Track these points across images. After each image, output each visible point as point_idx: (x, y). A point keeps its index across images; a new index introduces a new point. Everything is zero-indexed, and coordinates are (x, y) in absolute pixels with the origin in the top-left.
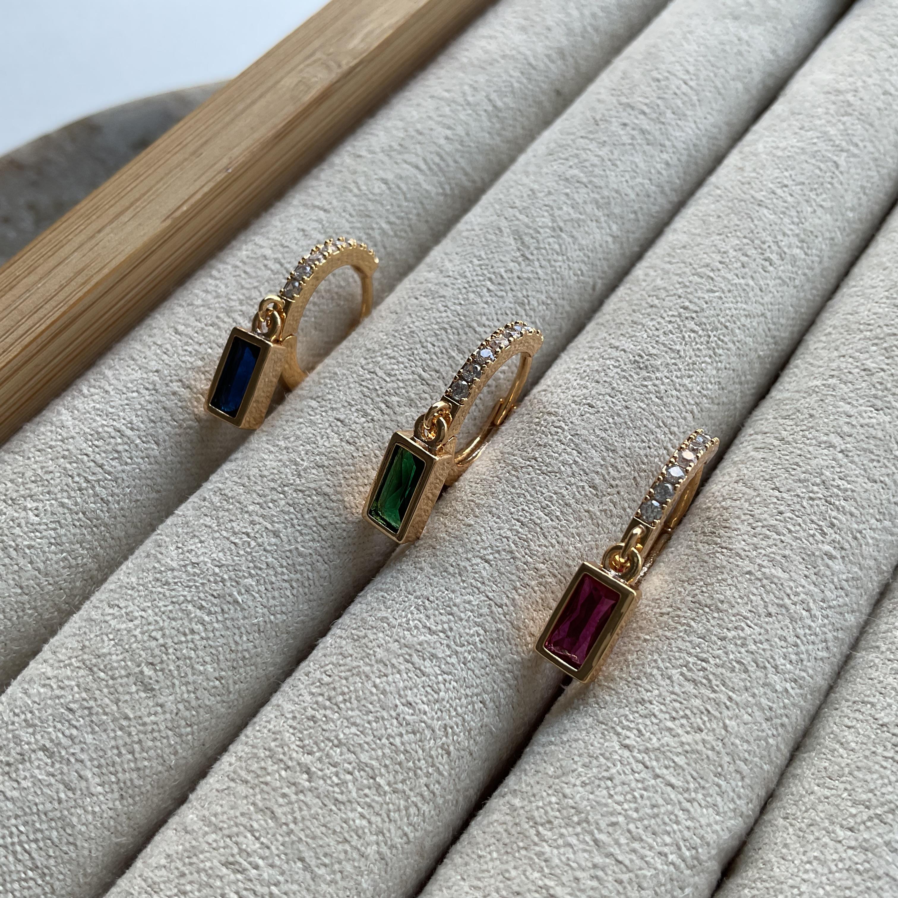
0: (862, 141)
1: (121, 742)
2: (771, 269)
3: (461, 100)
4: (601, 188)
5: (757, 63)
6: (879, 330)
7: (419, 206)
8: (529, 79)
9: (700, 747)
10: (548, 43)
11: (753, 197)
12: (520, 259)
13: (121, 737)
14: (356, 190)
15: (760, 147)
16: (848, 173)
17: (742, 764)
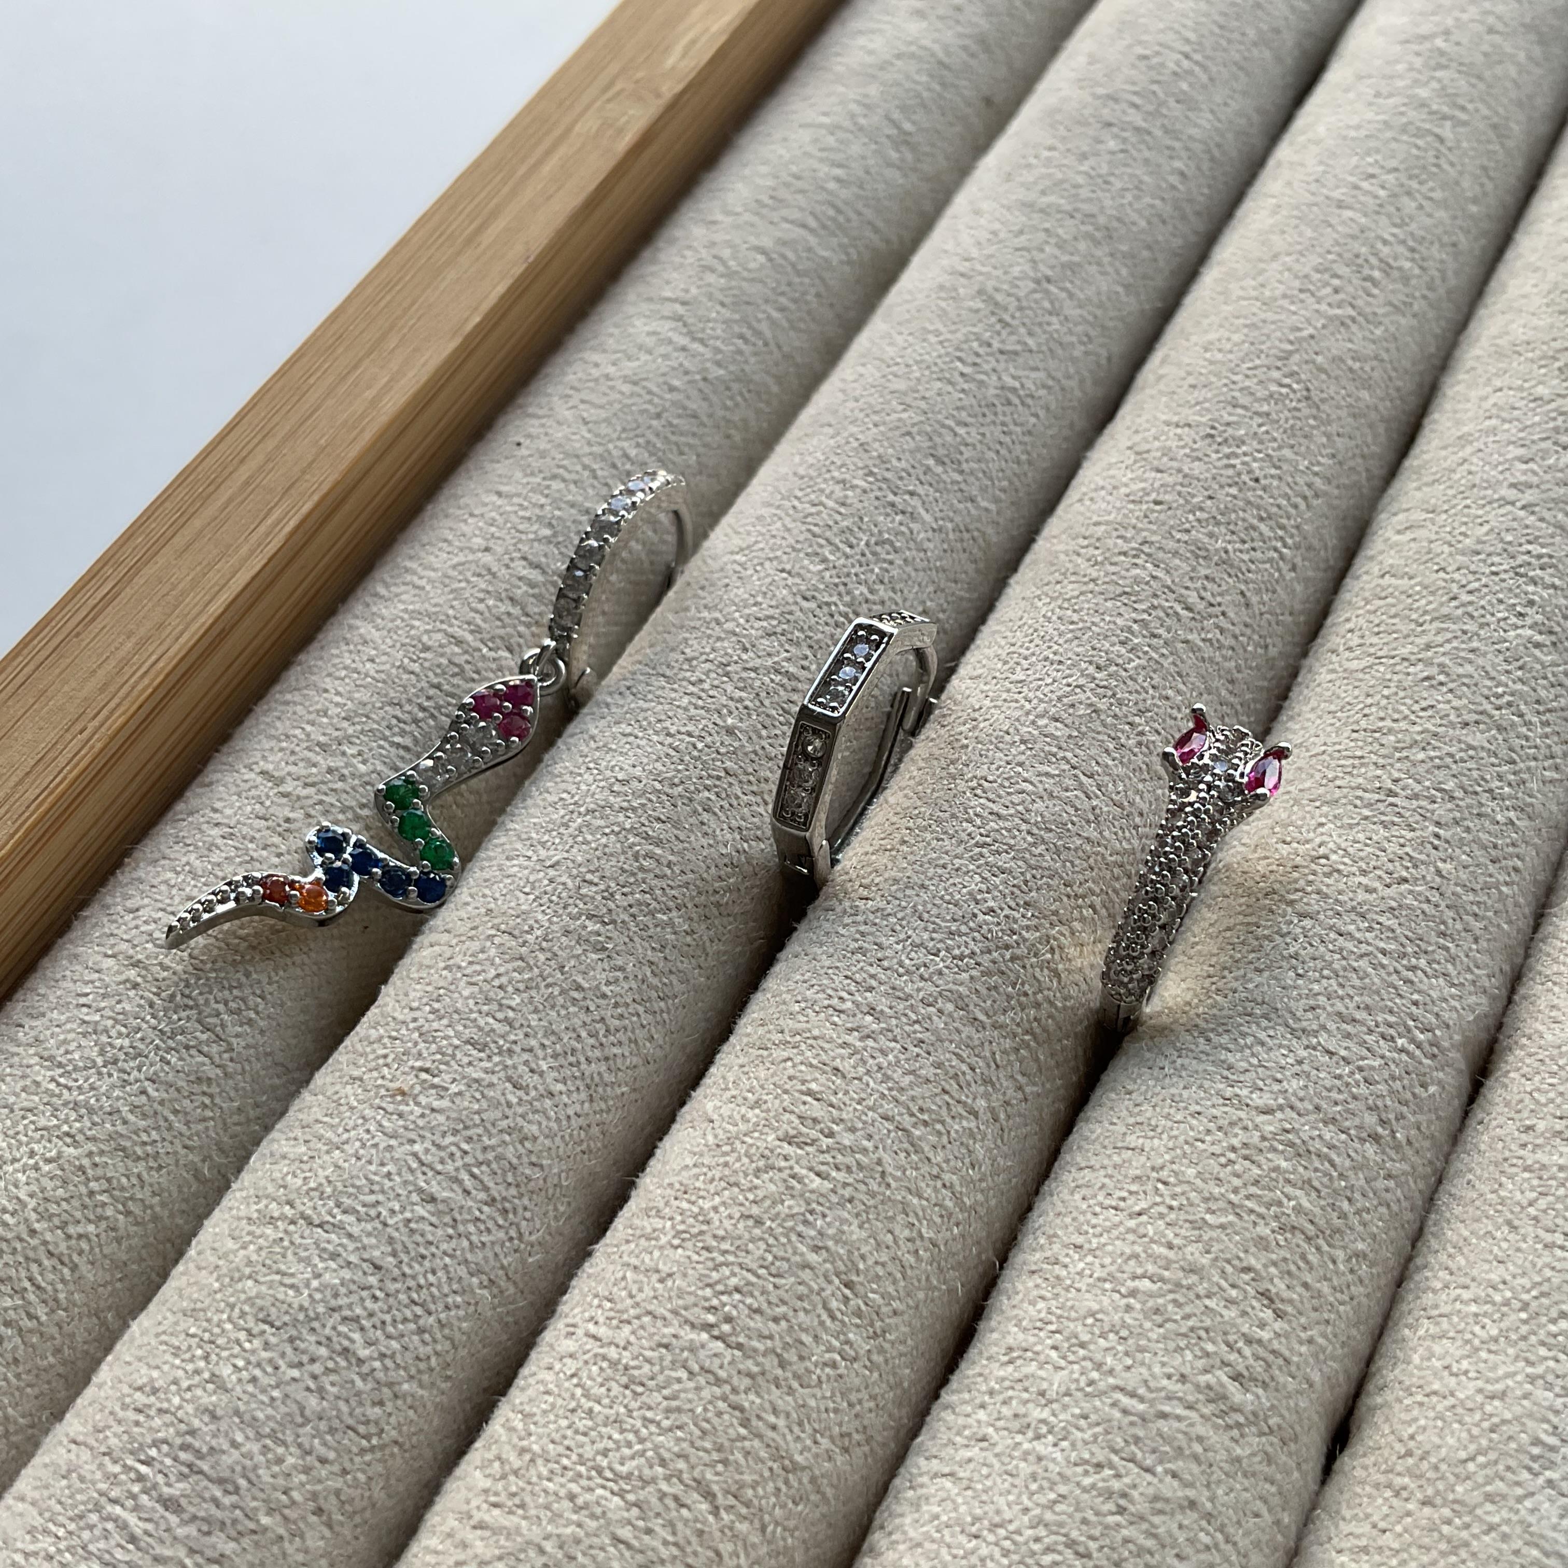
0: (1471, 101)
1: (577, 1022)
2: (1375, 291)
3: (847, 124)
4: (1093, 216)
5: (1286, 19)
6: (1545, 347)
7: (817, 281)
8: (943, 85)
9: (1409, 900)
10: (960, 29)
11: (1327, 198)
12: (998, 327)
13: (575, 1014)
14: (721, 269)
15: (1321, 130)
16: (1459, 147)
17: (1470, 919)
